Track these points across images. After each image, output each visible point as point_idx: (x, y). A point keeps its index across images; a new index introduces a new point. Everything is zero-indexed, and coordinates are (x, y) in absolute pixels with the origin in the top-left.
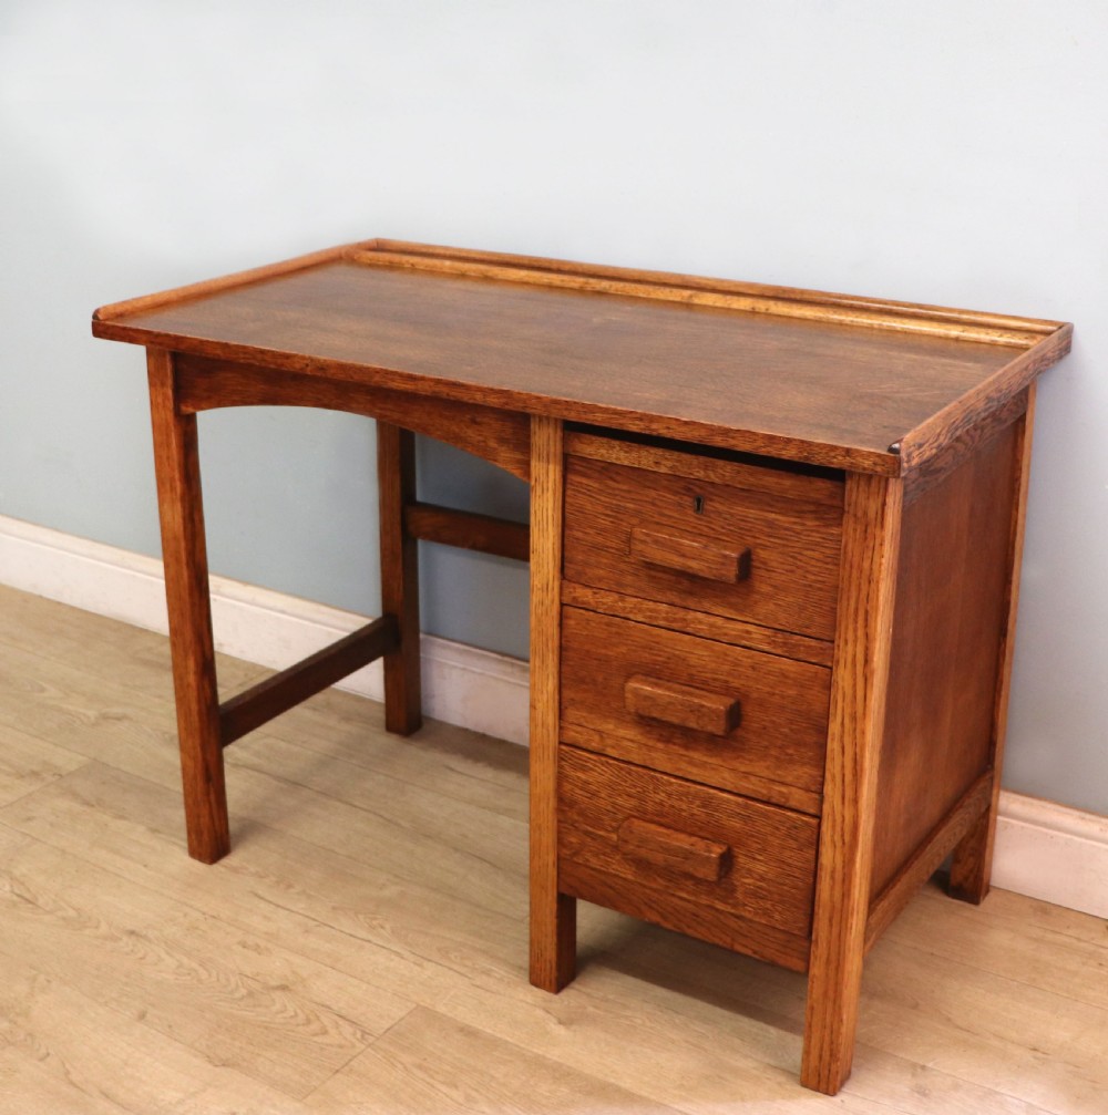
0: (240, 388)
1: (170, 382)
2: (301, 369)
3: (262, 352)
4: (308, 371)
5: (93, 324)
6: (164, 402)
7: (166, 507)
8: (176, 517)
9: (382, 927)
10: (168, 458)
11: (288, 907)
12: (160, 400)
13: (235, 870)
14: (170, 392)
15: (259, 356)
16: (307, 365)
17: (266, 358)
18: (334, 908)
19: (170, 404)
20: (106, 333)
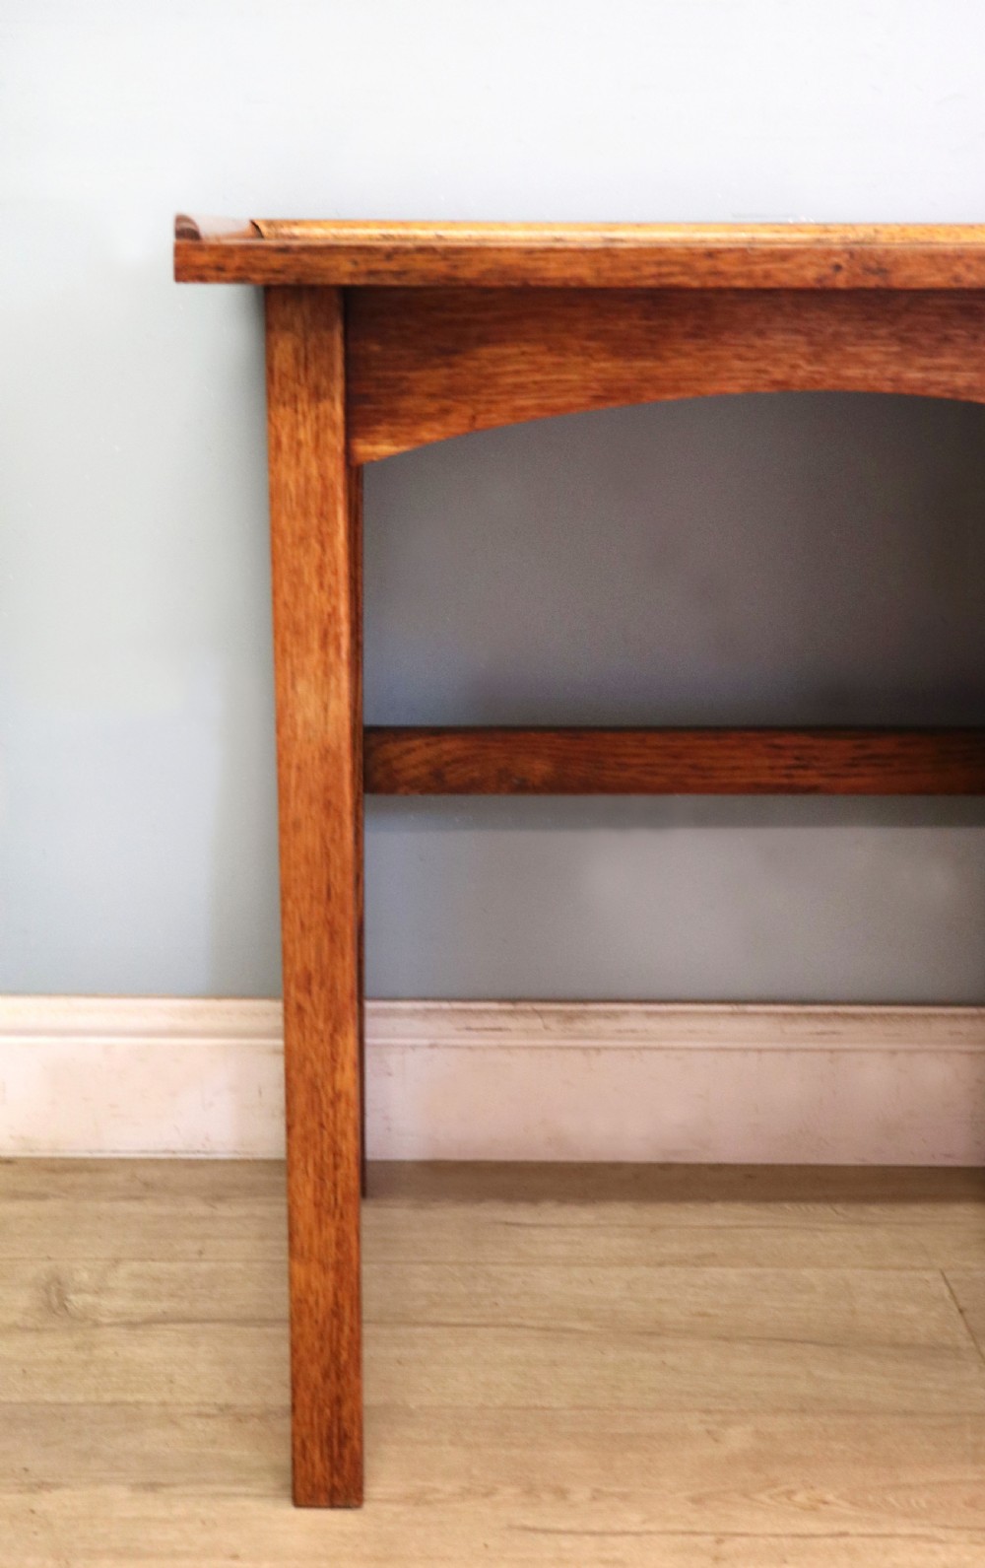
0: (538, 377)
1: (338, 388)
2: (819, 280)
3: (711, 254)
4: (841, 281)
5: (178, 250)
6: (317, 437)
7: (302, 687)
8: (333, 705)
9: (825, 1503)
10: (321, 569)
11: (618, 1527)
12: (305, 434)
13: (418, 1499)
14: (338, 412)
15: (704, 265)
16: (838, 268)
17: (722, 266)
18: (698, 1501)
19: (336, 440)
20: (220, 269)
